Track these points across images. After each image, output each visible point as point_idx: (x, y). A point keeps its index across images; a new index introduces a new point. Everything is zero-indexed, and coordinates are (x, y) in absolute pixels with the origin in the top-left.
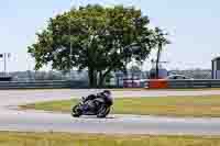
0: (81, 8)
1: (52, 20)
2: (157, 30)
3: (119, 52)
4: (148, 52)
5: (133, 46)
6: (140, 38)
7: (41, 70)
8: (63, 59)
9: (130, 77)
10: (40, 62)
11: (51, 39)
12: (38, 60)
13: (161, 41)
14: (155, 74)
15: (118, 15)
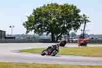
0: (48, 5)
1: (34, 10)
2: (84, 16)
3: (66, 26)
4: (79, 26)
5: (73, 23)
6: (76, 19)
7: (29, 34)
8: (40, 29)
9: (71, 38)
10: (28, 30)
11: (34, 19)
12: (28, 29)
13: (86, 21)
14: (82, 36)
15: (65, 8)
